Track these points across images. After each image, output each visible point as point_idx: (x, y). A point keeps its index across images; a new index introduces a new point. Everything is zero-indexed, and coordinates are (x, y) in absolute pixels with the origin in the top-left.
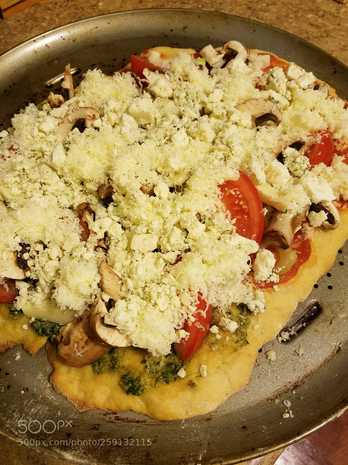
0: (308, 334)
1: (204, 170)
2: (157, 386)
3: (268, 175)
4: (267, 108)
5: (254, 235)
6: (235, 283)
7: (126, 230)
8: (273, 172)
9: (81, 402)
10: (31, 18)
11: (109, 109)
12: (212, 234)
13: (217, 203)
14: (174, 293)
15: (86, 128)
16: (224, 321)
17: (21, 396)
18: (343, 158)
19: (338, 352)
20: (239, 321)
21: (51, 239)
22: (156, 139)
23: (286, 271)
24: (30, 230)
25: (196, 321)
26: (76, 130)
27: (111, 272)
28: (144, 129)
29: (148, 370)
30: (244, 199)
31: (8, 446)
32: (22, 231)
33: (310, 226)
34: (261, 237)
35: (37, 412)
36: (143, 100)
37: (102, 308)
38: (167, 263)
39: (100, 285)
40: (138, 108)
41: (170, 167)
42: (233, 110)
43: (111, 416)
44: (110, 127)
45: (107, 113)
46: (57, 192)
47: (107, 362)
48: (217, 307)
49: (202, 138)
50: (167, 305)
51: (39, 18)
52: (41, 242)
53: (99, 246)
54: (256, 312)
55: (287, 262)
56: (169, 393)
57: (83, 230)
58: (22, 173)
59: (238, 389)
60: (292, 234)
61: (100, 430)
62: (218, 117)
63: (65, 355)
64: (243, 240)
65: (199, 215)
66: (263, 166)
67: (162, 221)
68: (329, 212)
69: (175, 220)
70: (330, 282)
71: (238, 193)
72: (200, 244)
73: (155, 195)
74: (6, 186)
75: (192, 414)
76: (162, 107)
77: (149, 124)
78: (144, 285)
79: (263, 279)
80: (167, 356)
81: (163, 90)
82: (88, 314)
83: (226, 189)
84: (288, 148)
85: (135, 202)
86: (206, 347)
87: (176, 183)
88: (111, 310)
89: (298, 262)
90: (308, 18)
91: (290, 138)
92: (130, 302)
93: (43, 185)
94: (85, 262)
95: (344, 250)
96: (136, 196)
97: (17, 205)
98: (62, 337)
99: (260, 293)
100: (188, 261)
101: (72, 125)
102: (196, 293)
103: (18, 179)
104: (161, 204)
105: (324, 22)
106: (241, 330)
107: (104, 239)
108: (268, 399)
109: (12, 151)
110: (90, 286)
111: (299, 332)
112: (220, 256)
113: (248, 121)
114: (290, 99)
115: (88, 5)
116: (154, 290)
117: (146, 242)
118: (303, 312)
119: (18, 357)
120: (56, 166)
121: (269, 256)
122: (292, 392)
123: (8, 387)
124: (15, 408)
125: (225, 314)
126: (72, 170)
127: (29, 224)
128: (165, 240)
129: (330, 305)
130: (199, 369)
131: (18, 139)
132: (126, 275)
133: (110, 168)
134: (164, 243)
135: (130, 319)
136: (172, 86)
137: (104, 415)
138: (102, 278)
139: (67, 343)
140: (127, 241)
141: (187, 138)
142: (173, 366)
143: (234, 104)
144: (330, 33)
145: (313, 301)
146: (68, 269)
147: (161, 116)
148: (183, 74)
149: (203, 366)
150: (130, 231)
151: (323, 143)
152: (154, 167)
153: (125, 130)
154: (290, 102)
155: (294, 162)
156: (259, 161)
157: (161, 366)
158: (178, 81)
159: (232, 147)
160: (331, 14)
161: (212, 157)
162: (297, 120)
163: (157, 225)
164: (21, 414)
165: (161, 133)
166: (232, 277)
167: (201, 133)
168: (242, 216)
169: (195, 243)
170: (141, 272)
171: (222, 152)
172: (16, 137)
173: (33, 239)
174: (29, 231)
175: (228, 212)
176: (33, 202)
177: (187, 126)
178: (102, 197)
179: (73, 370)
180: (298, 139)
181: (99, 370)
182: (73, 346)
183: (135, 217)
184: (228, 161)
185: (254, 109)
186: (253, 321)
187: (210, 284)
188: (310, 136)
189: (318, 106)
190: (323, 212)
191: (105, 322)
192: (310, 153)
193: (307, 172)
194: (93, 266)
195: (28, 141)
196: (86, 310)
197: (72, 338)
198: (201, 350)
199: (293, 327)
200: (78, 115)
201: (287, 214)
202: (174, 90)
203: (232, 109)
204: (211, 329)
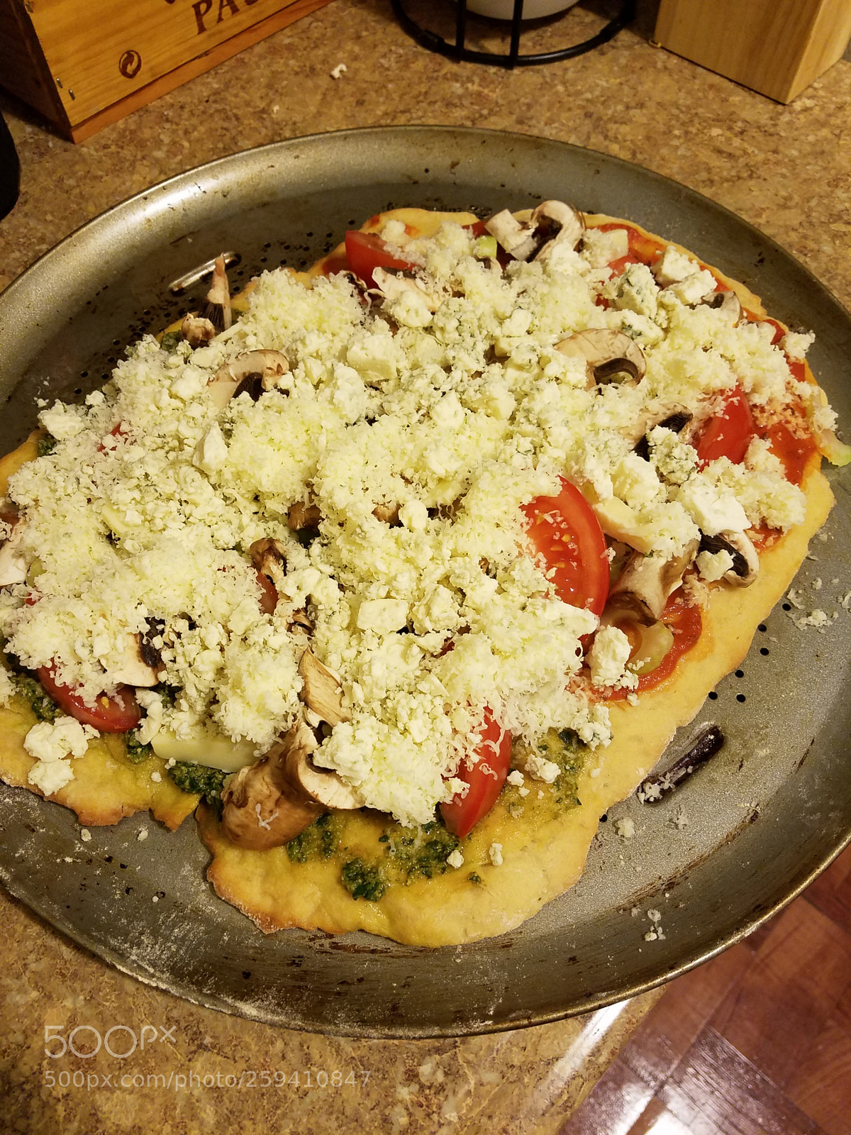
0: (697, 786)
1: (494, 477)
2: (409, 882)
3: (617, 483)
4: (619, 347)
5: (591, 600)
6: (554, 691)
7: (347, 592)
8: (627, 476)
9: (267, 915)
10: (131, 140)
11: (307, 351)
12: (510, 598)
13: (518, 539)
14: (440, 710)
15: (265, 391)
16: (534, 762)
17: (153, 907)
18: (768, 444)
19: (752, 820)
20: (563, 761)
21: (204, 610)
22: (401, 414)
23: (653, 668)
24: (166, 593)
25: (481, 762)
26: (245, 395)
27: (323, 672)
28: (377, 389)
29: (392, 854)
30: (570, 530)
31: (131, 999)
32: (152, 596)
33: (700, 580)
34: (604, 602)
35: (185, 935)
36: (375, 337)
37: (308, 738)
38: (426, 654)
39: (303, 696)
40: (364, 351)
41: (429, 469)
42: (550, 355)
43: (323, 941)
44: (311, 387)
45: (303, 360)
46: (210, 518)
47: (314, 840)
48: (520, 737)
49: (489, 411)
50: (426, 732)
51: (148, 140)
52: (185, 616)
53: (295, 622)
54: (593, 745)
55: (654, 650)
56: (432, 896)
57: (264, 591)
58: (143, 483)
59: (562, 890)
60: (662, 596)
61: (304, 967)
62: (520, 368)
63: (238, 826)
64: (569, 609)
65: (484, 562)
66: (607, 466)
67: (415, 575)
68: (737, 552)
69: (439, 573)
70: (740, 687)
71: (559, 519)
72: (487, 618)
73: (400, 525)
74: (115, 507)
75: (476, 934)
76: (411, 347)
77: (387, 380)
78: (384, 696)
79: (609, 683)
80: (427, 827)
81: (412, 313)
82: (281, 750)
83: (537, 512)
84: (658, 428)
85: (364, 538)
86: (500, 811)
87: (440, 501)
88: (325, 741)
89: (674, 651)
90: (711, 138)
91: (663, 405)
92: (359, 726)
93: (184, 504)
94: (272, 653)
95: (770, 626)
96: (365, 528)
97: (137, 546)
98: (231, 794)
99: (602, 709)
100: (465, 650)
101: (236, 385)
102: (480, 710)
103: (137, 494)
104: (412, 542)
105: (746, 145)
106: (567, 779)
107: (305, 609)
108: (618, 909)
109: (118, 435)
110: (284, 698)
111: (680, 783)
112: (525, 640)
113: (579, 375)
114: (664, 326)
115: (251, 109)
116: (403, 703)
117: (386, 615)
118: (687, 746)
119: (144, 835)
120: (209, 469)
121: (618, 639)
122: (664, 894)
123: (127, 891)
124: (143, 927)
125: (535, 749)
126: (238, 476)
127: (163, 582)
128: (422, 610)
129: (740, 733)
130: (488, 851)
131: (129, 413)
132: (349, 677)
133: (313, 471)
134: (420, 616)
135: (361, 758)
136: (430, 304)
137: (311, 940)
138: (306, 683)
139: (242, 803)
140: (349, 612)
141: (462, 411)
142: (439, 848)
143: (554, 338)
144: (758, 169)
145: (706, 725)
146: (243, 666)
147: (409, 366)
148: (453, 279)
149: (494, 845)
150: (354, 593)
151: (727, 417)
152: (398, 469)
153: (340, 396)
154: (666, 330)
155: (668, 456)
156: (600, 457)
157: (416, 847)
158: (442, 293)
159: (547, 429)
160: (759, 127)
161: (510, 450)
162: (676, 369)
163: (405, 582)
164: (156, 938)
165: (410, 401)
166: (547, 679)
167: (488, 401)
168: (567, 562)
169: (478, 617)
170: (378, 670)
171: (529, 439)
172: (124, 407)
173: (171, 610)
174: (164, 595)
175: (541, 556)
176: (169, 539)
177: (460, 389)
178: (298, 527)
179: (251, 857)
180: (679, 409)
181: (299, 856)
182: (254, 809)
183: (365, 568)
184: (540, 455)
185: (593, 349)
186: (589, 762)
187: (506, 692)
188: (704, 400)
189: (718, 343)
190: (724, 553)
191: (316, 763)
192: (704, 435)
193: (694, 475)
194: (287, 659)
195: (149, 417)
196: (276, 743)
197: (251, 794)
198: (491, 818)
199: (668, 775)
200: (247, 366)
201: (655, 558)
202: (433, 313)
203: (549, 351)
204: (509, 778)
